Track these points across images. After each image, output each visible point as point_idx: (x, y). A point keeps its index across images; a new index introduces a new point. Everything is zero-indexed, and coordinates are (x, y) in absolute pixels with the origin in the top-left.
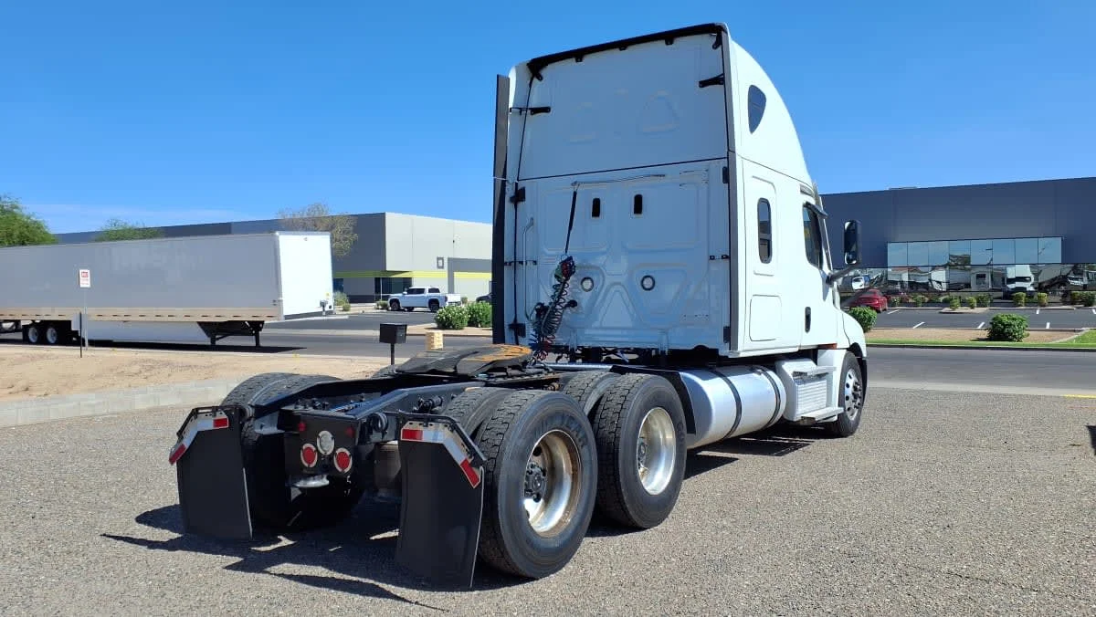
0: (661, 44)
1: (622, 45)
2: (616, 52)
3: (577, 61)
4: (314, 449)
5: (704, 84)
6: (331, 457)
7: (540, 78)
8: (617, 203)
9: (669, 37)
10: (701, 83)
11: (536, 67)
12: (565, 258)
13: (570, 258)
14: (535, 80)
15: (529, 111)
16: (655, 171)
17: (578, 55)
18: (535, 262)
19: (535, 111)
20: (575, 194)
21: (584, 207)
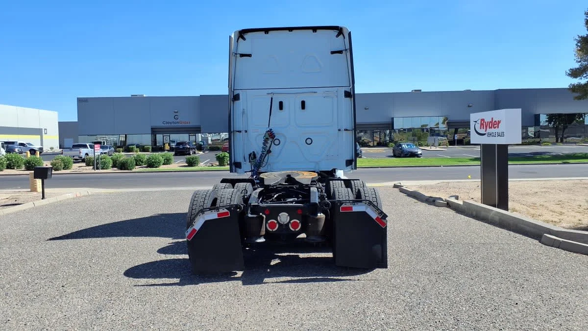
0: (311, 31)
1: (290, 29)
2: (287, 31)
3: (265, 34)
4: (276, 222)
5: (333, 53)
6: (287, 225)
7: (244, 39)
8: (292, 103)
9: (315, 29)
10: (331, 52)
11: (242, 34)
12: (268, 129)
13: (271, 130)
14: (241, 39)
15: (238, 55)
16: (313, 90)
17: (267, 31)
18: (246, 131)
19: (242, 55)
20: (272, 99)
21: (276, 105)
